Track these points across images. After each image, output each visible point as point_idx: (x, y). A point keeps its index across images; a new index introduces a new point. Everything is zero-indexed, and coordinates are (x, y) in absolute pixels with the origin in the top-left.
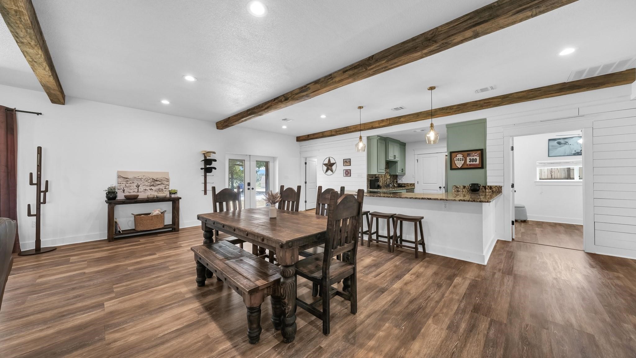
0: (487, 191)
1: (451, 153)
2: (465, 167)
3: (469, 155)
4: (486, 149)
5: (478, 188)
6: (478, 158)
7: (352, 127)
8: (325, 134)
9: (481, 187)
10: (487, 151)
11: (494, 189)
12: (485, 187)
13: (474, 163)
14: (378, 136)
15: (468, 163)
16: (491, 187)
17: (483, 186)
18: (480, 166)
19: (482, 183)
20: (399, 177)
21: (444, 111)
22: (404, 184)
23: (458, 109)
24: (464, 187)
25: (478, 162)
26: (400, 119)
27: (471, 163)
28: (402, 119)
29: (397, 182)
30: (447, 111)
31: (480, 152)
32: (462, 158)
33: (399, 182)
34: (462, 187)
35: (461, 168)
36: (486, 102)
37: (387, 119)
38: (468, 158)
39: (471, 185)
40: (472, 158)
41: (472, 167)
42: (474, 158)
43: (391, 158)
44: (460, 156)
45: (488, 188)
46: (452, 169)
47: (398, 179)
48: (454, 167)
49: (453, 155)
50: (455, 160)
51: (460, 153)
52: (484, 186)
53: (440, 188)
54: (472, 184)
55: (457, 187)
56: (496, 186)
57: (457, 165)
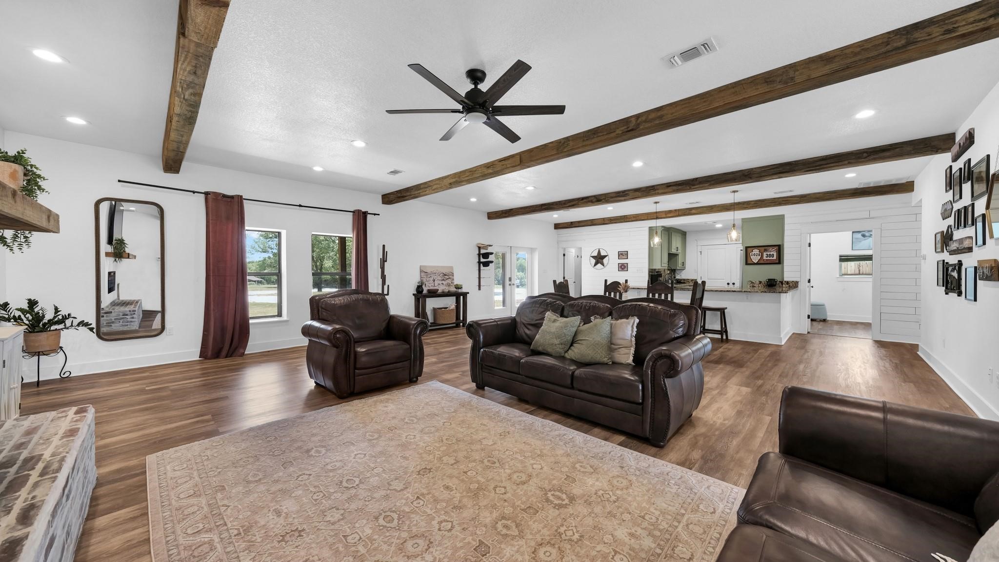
0: (784, 286)
1: (747, 248)
2: (762, 262)
3: (765, 250)
4: (783, 245)
5: (775, 283)
6: (775, 254)
7: (632, 216)
8: (596, 222)
9: (778, 282)
10: (785, 246)
11: (791, 285)
12: (782, 283)
13: (771, 258)
14: (662, 227)
15: (765, 258)
16: (788, 283)
17: (780, 282)
18: (777, 262)
19: (779, 279)
20: (677, 272)
21: (741, 206)
22: (684, 280)
23: (756, 205)
24: (760, 282)
25: (775, 258)
26: (691, 210)
27: (768, 258)
28: (693, 211)
29: (675, 277)
31: (777, 247)
32: (758, 253)
33: (678, 277)
34: (758, 282)
35: (757, 264)
36: (784, 199)
37: (676, 210)
38: (765, 254)
39: (767, 280)
40: (768, 253)
41: (768, 262)
42: (771, 253)
43: (674, 251)
44: (756, 251)
45: (785, 283)
46: (747, 264)
47: (676, 274)
48: (749, 262)
49: (749, 249)
50: (751, 255)
51: (757, 248)
52: (781, 280)
53: (728, 284)
54: (768, 279)
55: (752, 283)
56: (793, 281)
57: (753, 260)
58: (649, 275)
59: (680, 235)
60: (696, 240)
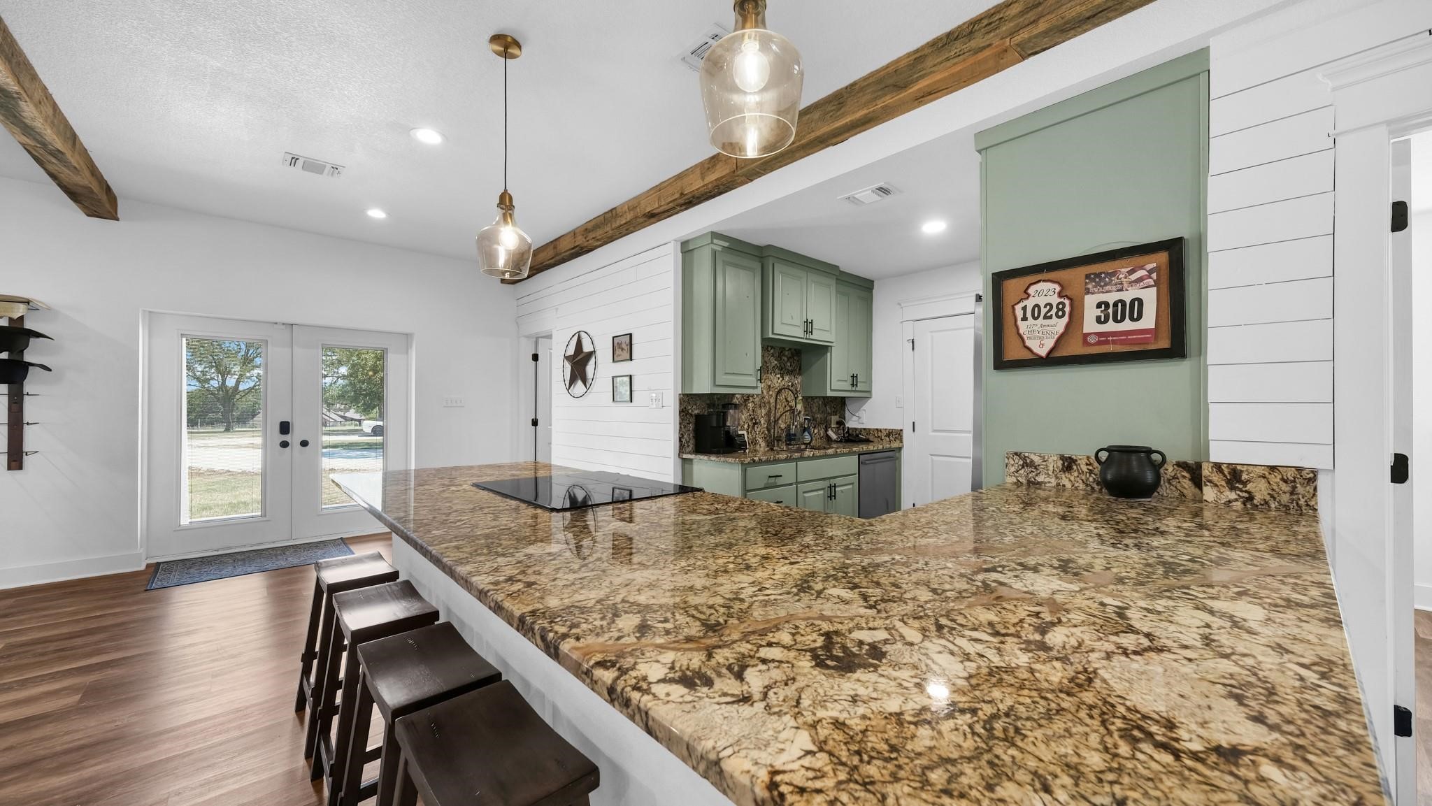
0: (1209, 493)
1: (999, 279)
2: (1075, 349)
3: (1093, 283)
4: (1201, 240)
5: (1149, 477)
6: (1150, 297)
7: (626, 207)
9: (1169, 470)
10: (1212, 243)
11: (1260, 490)
12: (1194, 472)
13: (1127, 325)
14: (715, 235)
15: (1090, 325)
16: (1234, 476)
17: (1182, 465)
18: (1164, 343)
19: (1174, 447)
20: (850, 407)
21: (958, 47)
22: (868, 431)
24: (1068, 464)
25: (1148, 321)
27: (1111, 326)
29: (841, 423)
30: (973, 44)
31: (1163, 257)
32: (1055, 300)
33: (852, 423)
34: (1054, 463)
35: (1052, 361)
38: (1090, 301)
39: (1104, 456)
40: (1111, 298)
41: (1112, 349)
42: (1127, 296)
43: (788, 327)
44: (1045, 293)
45: (1216, 478)
46: (1001, 363)
47: (847, 414)
48: (1013, 353)
49: (1012, 286)
50: (1019, 314)
51: (1048, 275)
52: (1190, 460)
54: (1109, 450)
55: (1027, 464)
56: (1273, 468)
57: (1028, 343)
58: (683, 413)
59: (833, 282)
60: (899, 304)
